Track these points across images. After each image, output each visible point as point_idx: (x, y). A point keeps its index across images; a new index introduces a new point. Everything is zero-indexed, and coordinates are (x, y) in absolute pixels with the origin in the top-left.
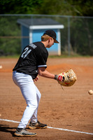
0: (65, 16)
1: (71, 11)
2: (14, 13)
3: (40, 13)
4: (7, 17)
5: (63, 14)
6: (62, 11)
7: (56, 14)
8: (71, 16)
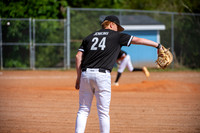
0: (168, 13)
1: (175, 6)
2: (96, 6)
3: (132, 8)
4: (85, 12)
5: (164, 10)
6: (164, 6)
7: (156, 9)
8: (176, 13)
